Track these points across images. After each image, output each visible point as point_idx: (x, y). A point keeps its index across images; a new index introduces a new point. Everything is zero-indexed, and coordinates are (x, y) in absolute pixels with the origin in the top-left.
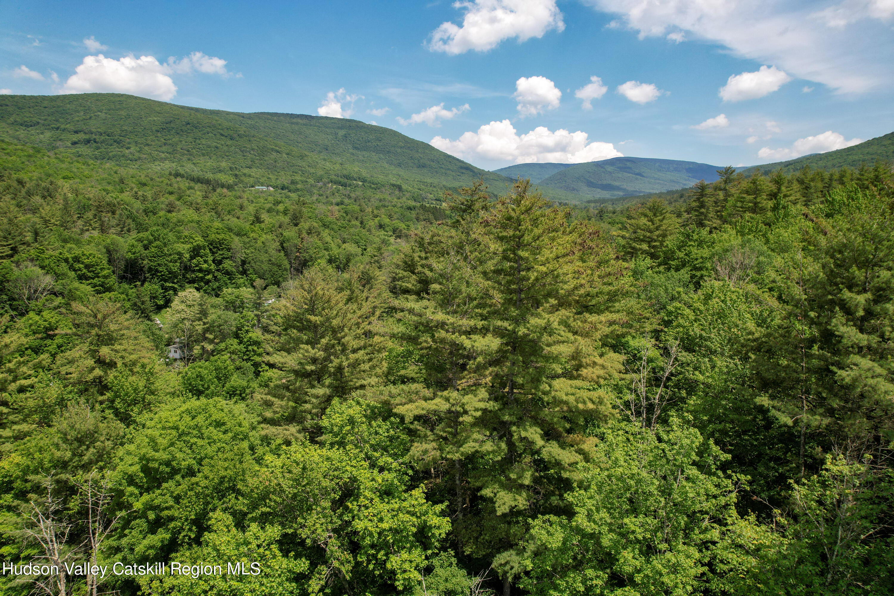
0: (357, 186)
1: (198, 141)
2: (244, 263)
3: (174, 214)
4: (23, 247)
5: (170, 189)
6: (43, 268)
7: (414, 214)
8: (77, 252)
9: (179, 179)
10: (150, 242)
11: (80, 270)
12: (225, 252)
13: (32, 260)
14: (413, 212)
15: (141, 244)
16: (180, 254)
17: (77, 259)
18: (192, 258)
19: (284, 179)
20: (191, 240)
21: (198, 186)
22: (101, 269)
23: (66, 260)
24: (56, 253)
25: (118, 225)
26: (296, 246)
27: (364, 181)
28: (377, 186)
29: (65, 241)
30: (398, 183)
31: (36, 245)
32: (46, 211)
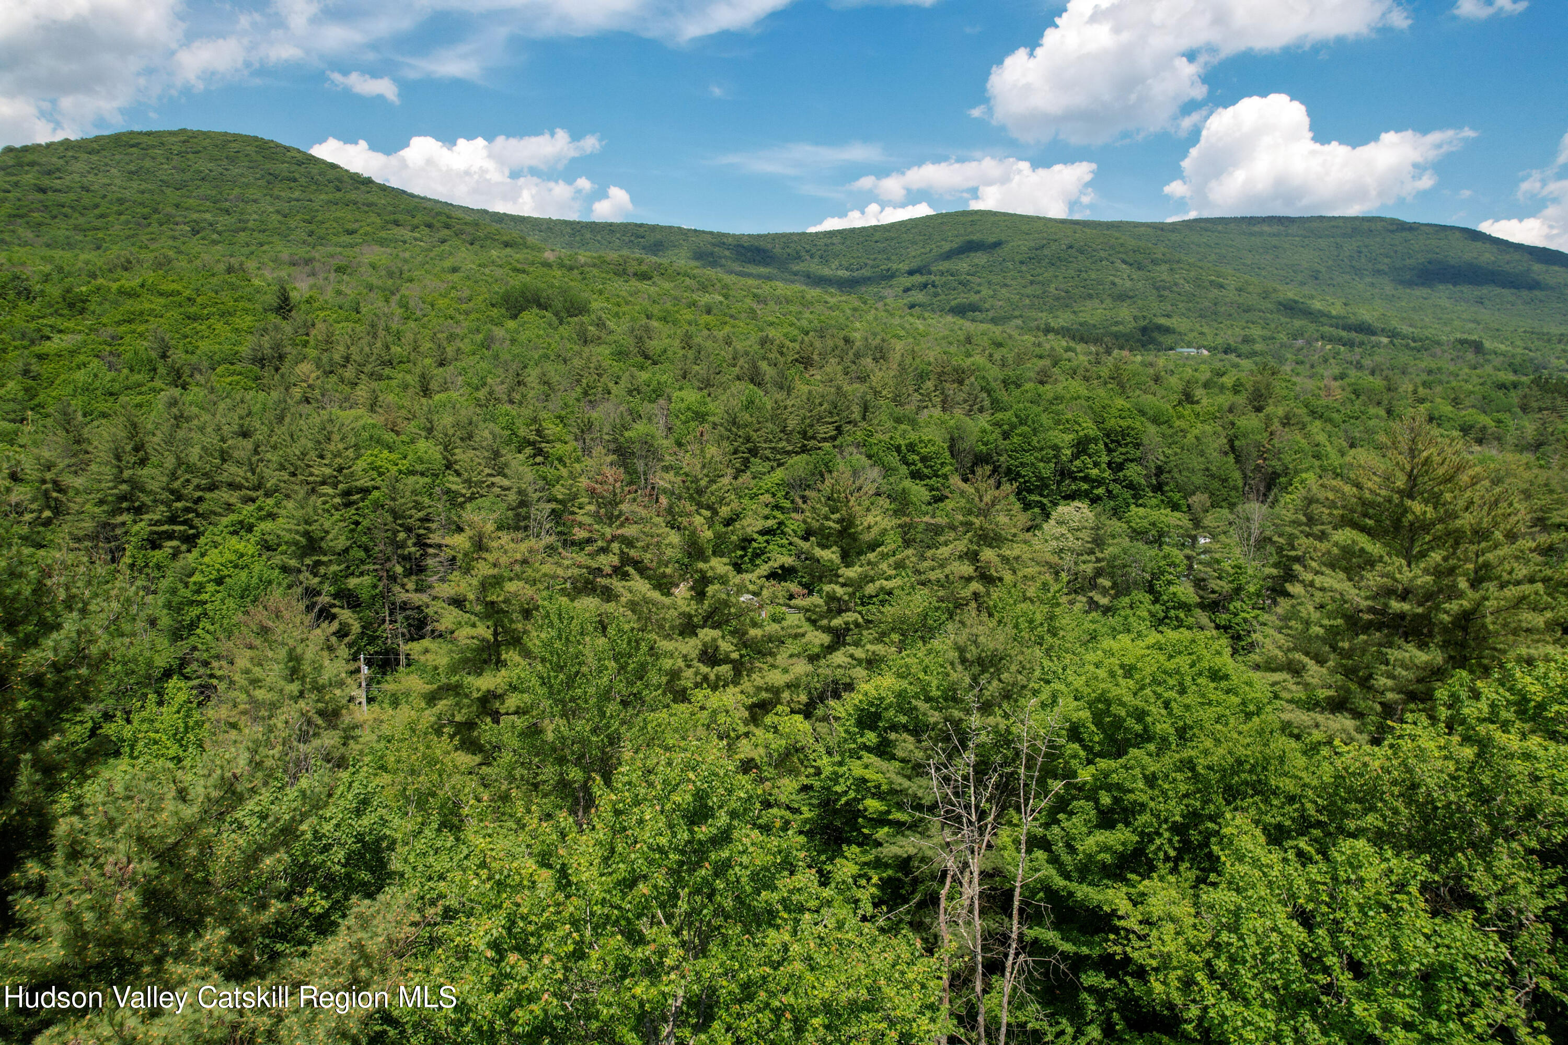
0: (1378, 345)
1: (1084, 275)
2: (1160, 471)
3: (1048, 387)
4: (849, 427)
5: (1038, 351)
6: (869, 457)
7: (1514, 397)
8: (913, 436)
9: (1051, 336)
10: (1013, 427)
11: (914, 464)
12: (1130, 449)
13: (858, 446)
14: (1513, 393)
15: (998, 430)
16: (1056, 448)
17: (911, 447)
18: (1076, 456)
19: (1231, 334)
20: (1076, 427)
21: (1080, 347)
22: (942, 464)
23: (898, 449)
24: (886, 437)
25: (965, 401)
26: (1258, 445)
27: (1393, 334)
28: (1423, 345)
29: (898, 421)
30: (1475, 337)
31: (863, 424)
32: (877, 378)
